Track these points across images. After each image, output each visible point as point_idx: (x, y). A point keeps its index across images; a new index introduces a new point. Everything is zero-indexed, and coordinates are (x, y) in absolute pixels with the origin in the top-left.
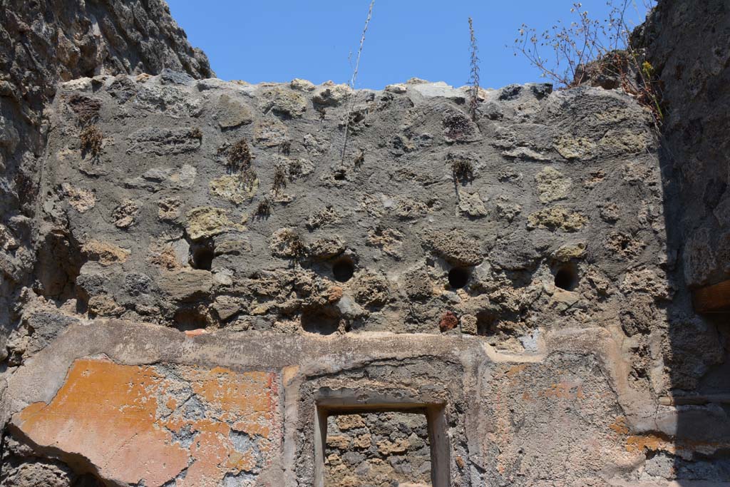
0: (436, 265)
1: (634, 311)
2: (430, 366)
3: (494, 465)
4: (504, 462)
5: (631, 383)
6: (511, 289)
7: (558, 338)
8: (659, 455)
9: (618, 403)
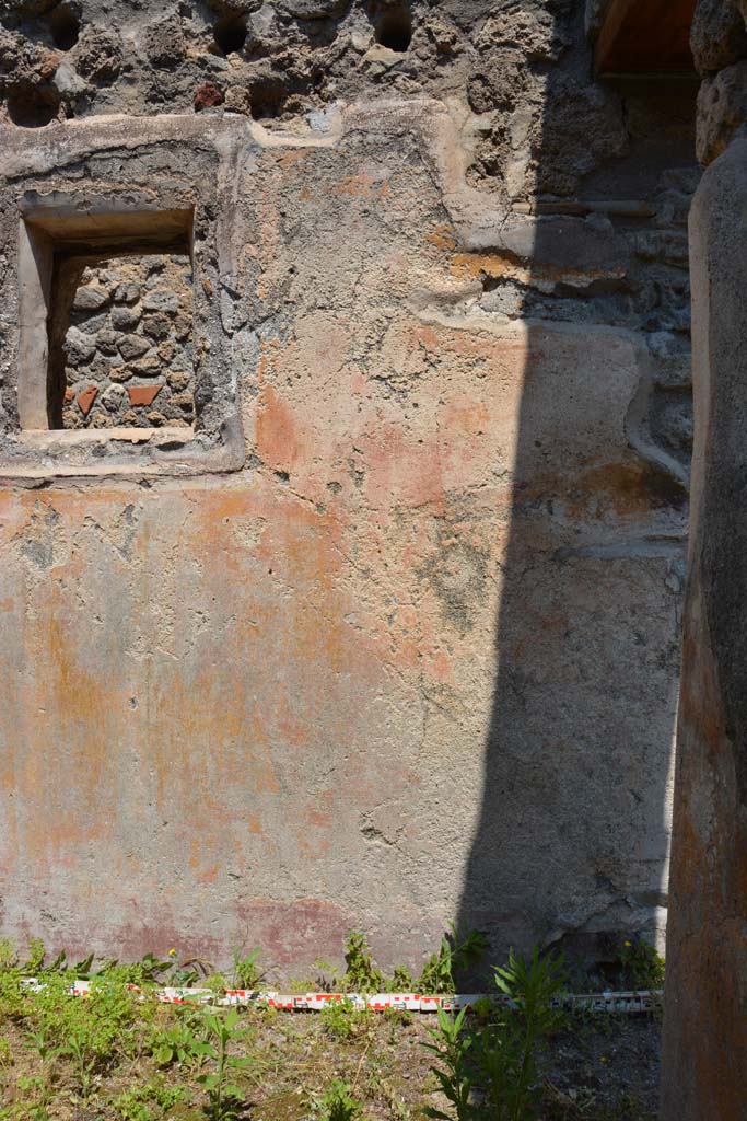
0: (194, 14)
1: (491, 76)
2: (172, 156)
3: (252, 289)
4: (267, 285)
5: (471, 180)
6: (306, 50)
7: (363, 113)
8: (505, 285)
9: (441, 204)
